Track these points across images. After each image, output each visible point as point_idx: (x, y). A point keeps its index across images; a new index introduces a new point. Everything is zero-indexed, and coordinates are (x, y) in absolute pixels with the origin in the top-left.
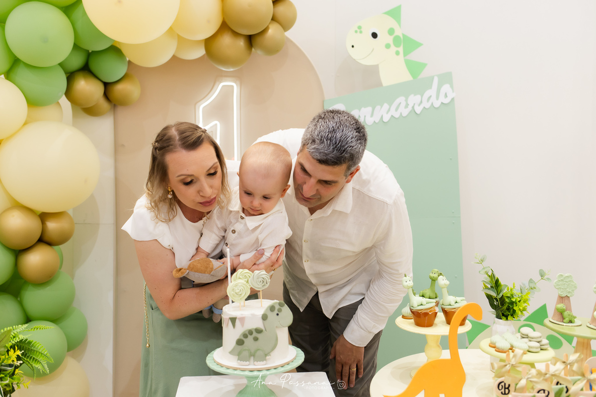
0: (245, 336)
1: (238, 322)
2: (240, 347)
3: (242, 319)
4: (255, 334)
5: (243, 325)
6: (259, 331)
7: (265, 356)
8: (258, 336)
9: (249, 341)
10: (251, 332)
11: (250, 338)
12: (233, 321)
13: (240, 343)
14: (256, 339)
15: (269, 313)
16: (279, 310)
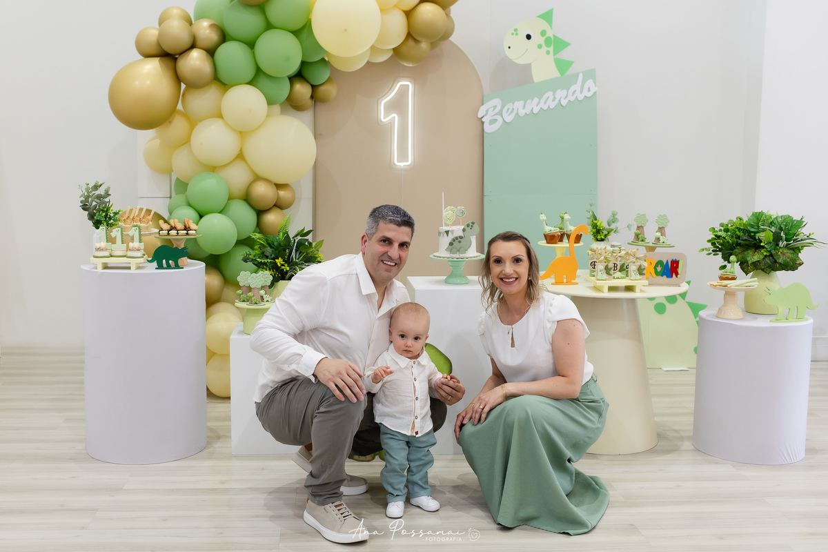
0: (454, 240)
1: (450, 233)
2: (451, 247)
3: (452, 231)
4: (459, 239)
6: (461, 237)
7: (465, 252)
8: (462, 240)
9: (456, 243)
10: (457, 238)
11: (457, 241)
12: (447, 232)
13: (451, 244)
14: (460, 242)
15: (466, 228)
16: (472, 226)
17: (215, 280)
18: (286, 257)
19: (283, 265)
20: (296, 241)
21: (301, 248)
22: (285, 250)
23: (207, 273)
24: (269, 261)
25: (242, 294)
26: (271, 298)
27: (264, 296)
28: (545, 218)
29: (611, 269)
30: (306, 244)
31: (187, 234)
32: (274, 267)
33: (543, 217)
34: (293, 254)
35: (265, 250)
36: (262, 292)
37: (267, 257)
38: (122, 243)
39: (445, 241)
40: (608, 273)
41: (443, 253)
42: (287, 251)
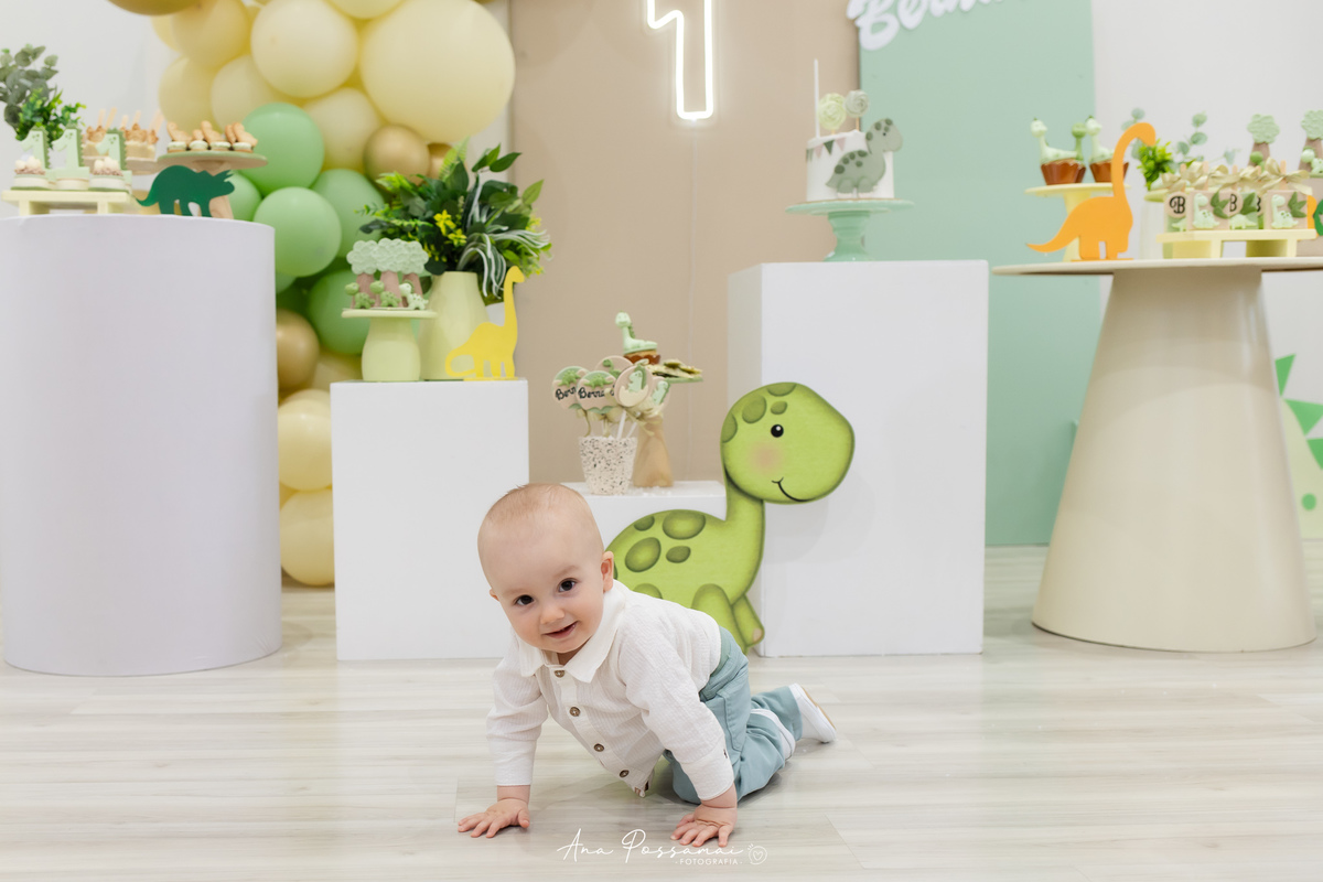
0: (845, 161)
1: (835, 147)
2: (839, 176)
3: (842, 142)
4: (858, 158)
5: (842, 147)
6: (862, 154)
7: (870, 187)
8: (863, 160)
9: (851, 168)
10: (852, 156)
11: (852, 163)
12: (829, 145)
13: (839, 170)
14: (859, 164)
15: (874, 132)
16: (887, 129)
17: (300, 339)
18: (459, 217)
19: (450, 231)
20: (482, 182)
21: (492, 199)
22: (455, 198)
23: (280, 320)
24: (420, 223)
25: (359, 291)
26: (426, 302)
27: (410, 297)
28: (1044, 128)
29: (1225, 203)
30: (505, 190)
31: (231, 149)
32: (433, 238)
33: (1038, 126)
34: (475, 209)
35: (409, 202)
36: (406, 287)
37: (414, 218)
38: (81, 165)
39: (826, 164)
40: (1218, 214)
41: (819, 189)
42: (461, 201)
